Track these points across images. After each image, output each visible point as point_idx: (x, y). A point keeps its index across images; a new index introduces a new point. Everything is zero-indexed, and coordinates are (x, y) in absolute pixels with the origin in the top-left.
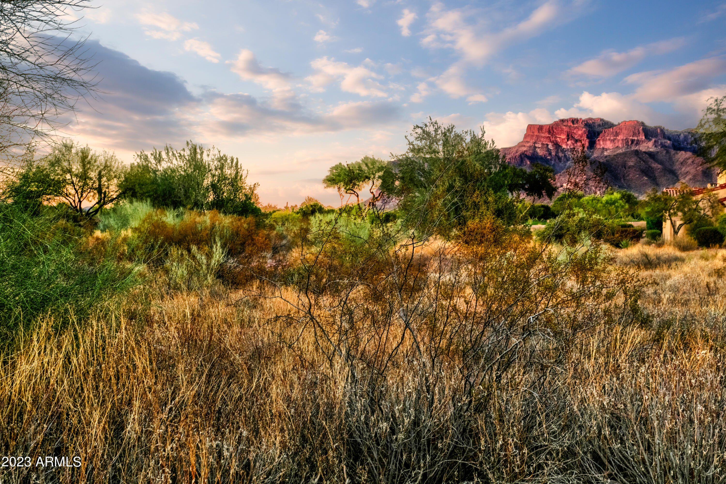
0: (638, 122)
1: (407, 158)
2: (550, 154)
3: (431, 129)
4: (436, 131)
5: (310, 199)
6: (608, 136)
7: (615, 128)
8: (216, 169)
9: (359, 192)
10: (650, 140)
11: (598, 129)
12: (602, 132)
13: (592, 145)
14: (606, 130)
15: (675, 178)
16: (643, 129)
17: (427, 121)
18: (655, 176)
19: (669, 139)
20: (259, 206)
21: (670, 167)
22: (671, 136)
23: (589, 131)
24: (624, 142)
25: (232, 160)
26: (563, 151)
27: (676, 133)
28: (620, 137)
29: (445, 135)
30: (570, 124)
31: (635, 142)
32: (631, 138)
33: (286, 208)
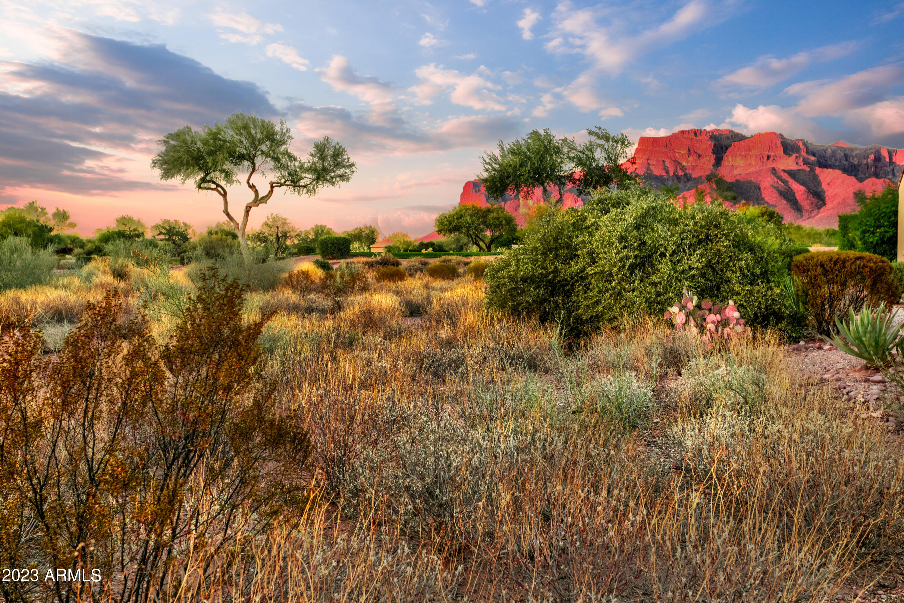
0: (774, 133)
2: (667, 172)
6: (738, 151)
7: (746, 141)
10: (790, 155)
11: (725, 142)
12: (730, 146)
13: (719, 161)
14: (736, 143)
15: (821, 202)
16: (781, 142)
18: (796, 199)
19: (814, 155)
21: (815, 189)
22: (815, 151)
23: (715, 145)
24: (758, 158)
26: (683, 168)
27: (822, 148)
28: (753, 152)
30: (693, 136)
31: (772, 158)
32: (767, 153)
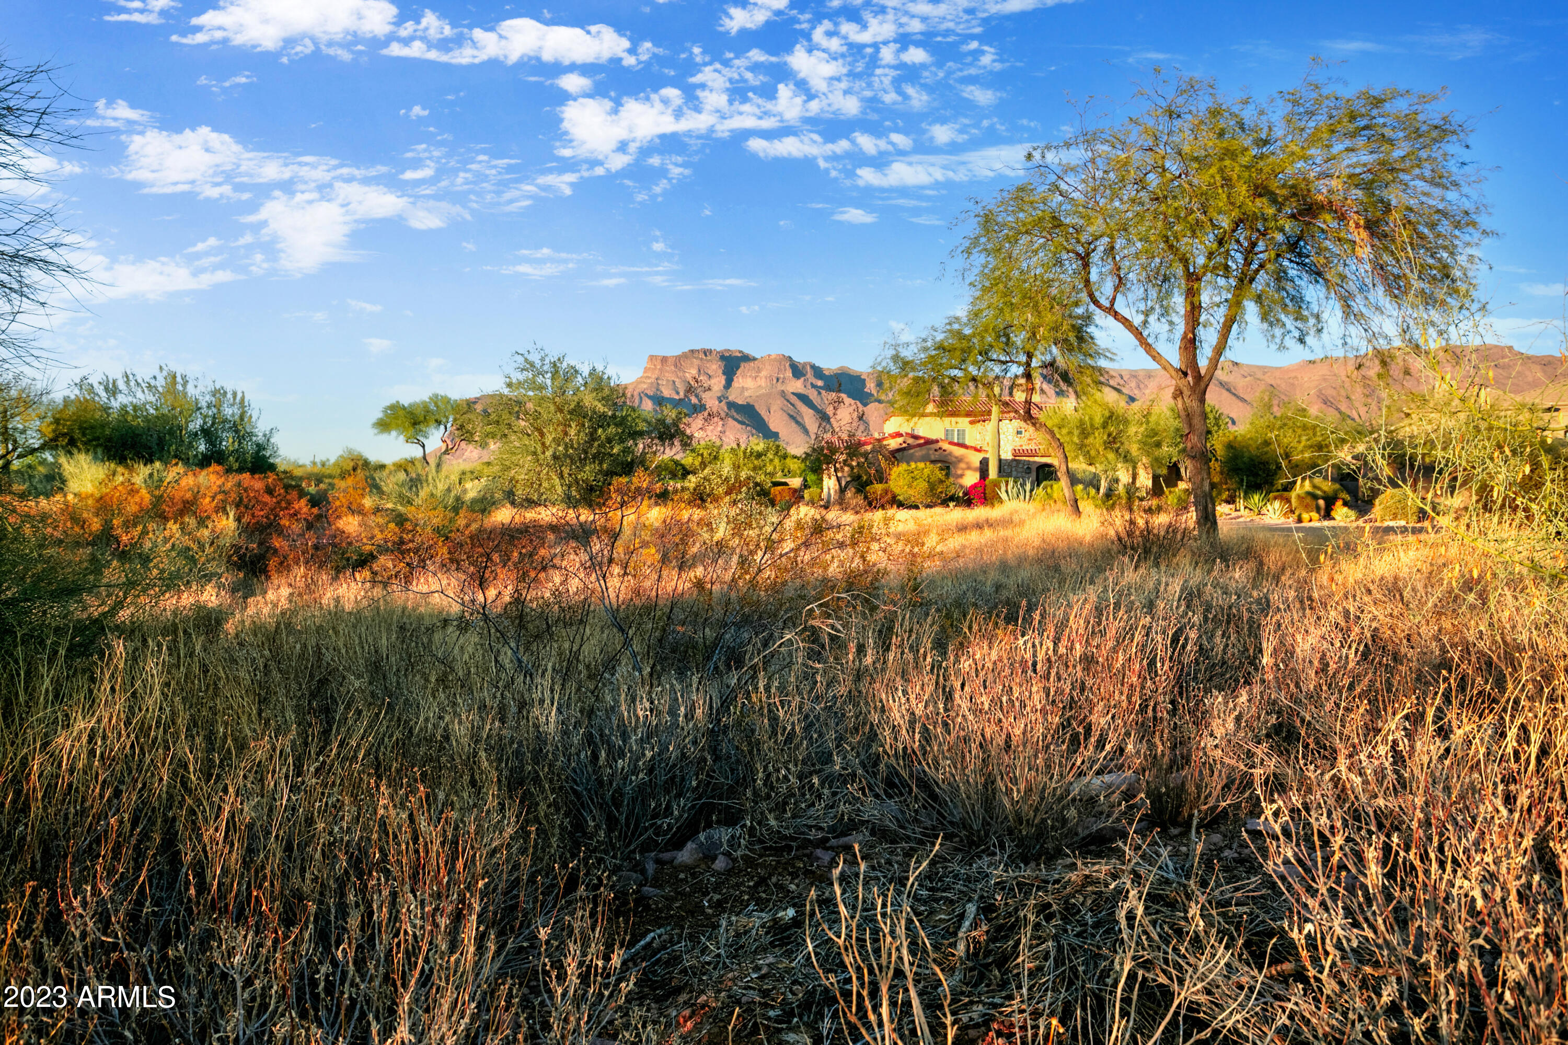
0: (784, 356)
1: (501, 396)
3: (535, 358)
4: (542, 359)
5: (350, 452)
6: (750, 372)
7: (757, 362)
8: (209, 407)
9: (426, 442)
10: (799, 378)
11: (739, 363)
12: (744, 366)
13: (729, 383)
14: (746, 364)
16: (790, 365)
17: (531, 347)
19: (823, 379)
20: (277, 461)
23: (728, 364)
24: (768, 380)
25: (235, 394)
28: (763, 373)
29: (555, 365)
30: (702, 355)
31: (781, 381)
32: (777, 375)
33: (314, 463)
